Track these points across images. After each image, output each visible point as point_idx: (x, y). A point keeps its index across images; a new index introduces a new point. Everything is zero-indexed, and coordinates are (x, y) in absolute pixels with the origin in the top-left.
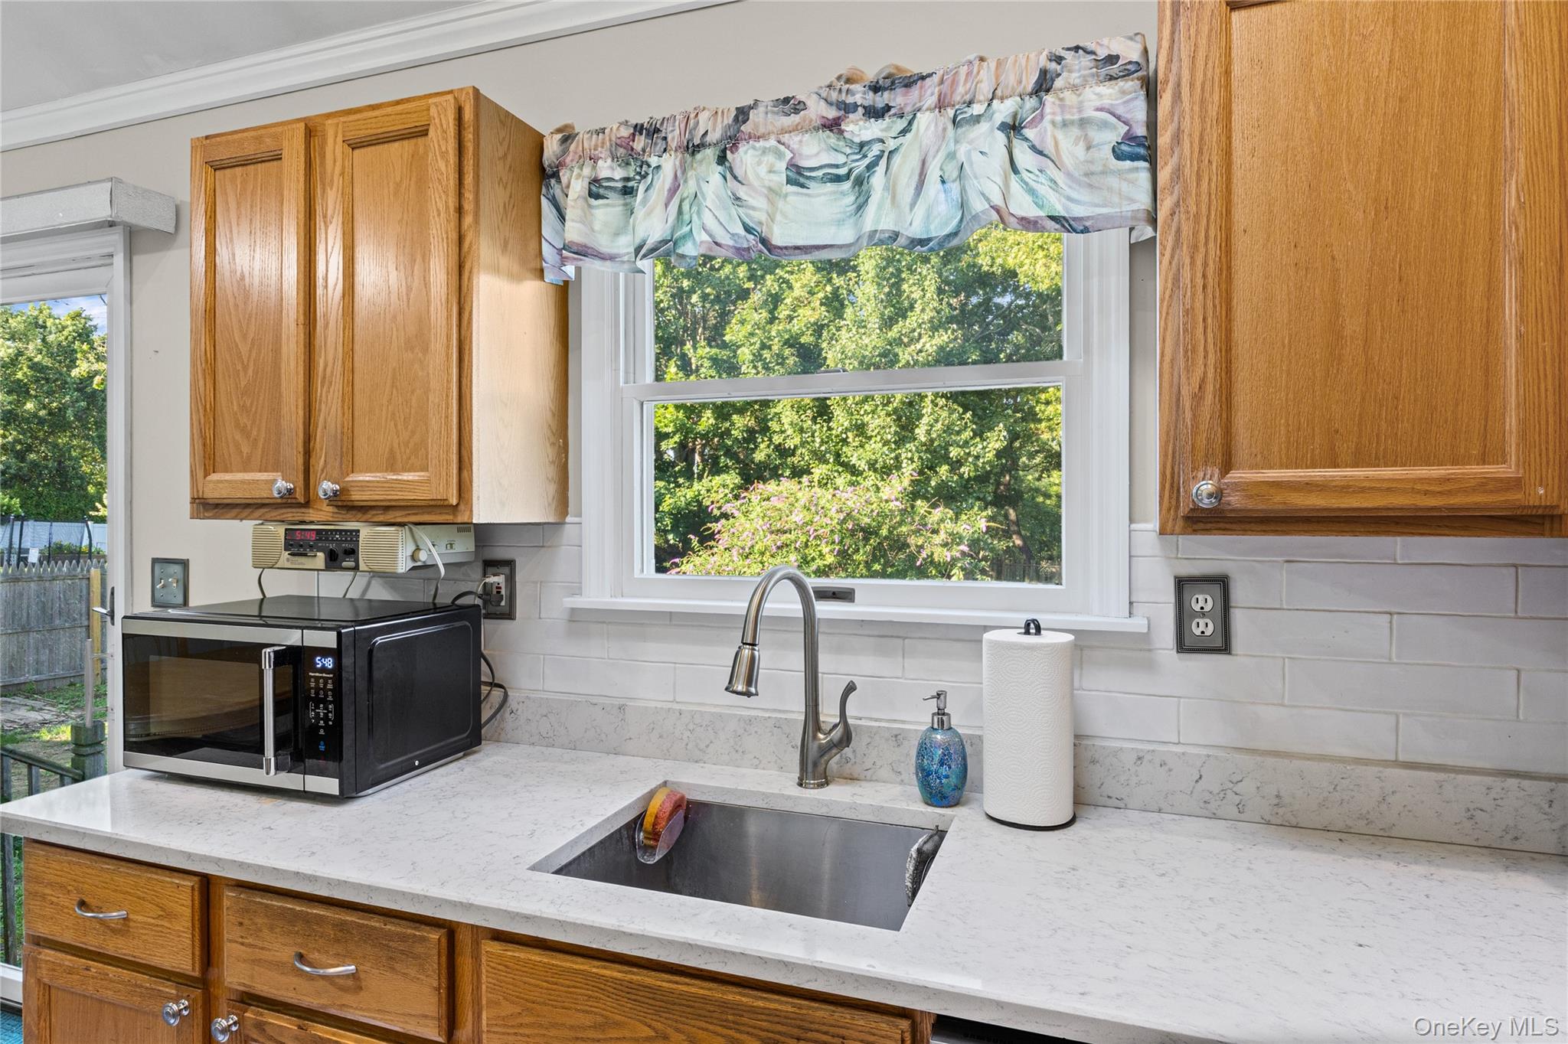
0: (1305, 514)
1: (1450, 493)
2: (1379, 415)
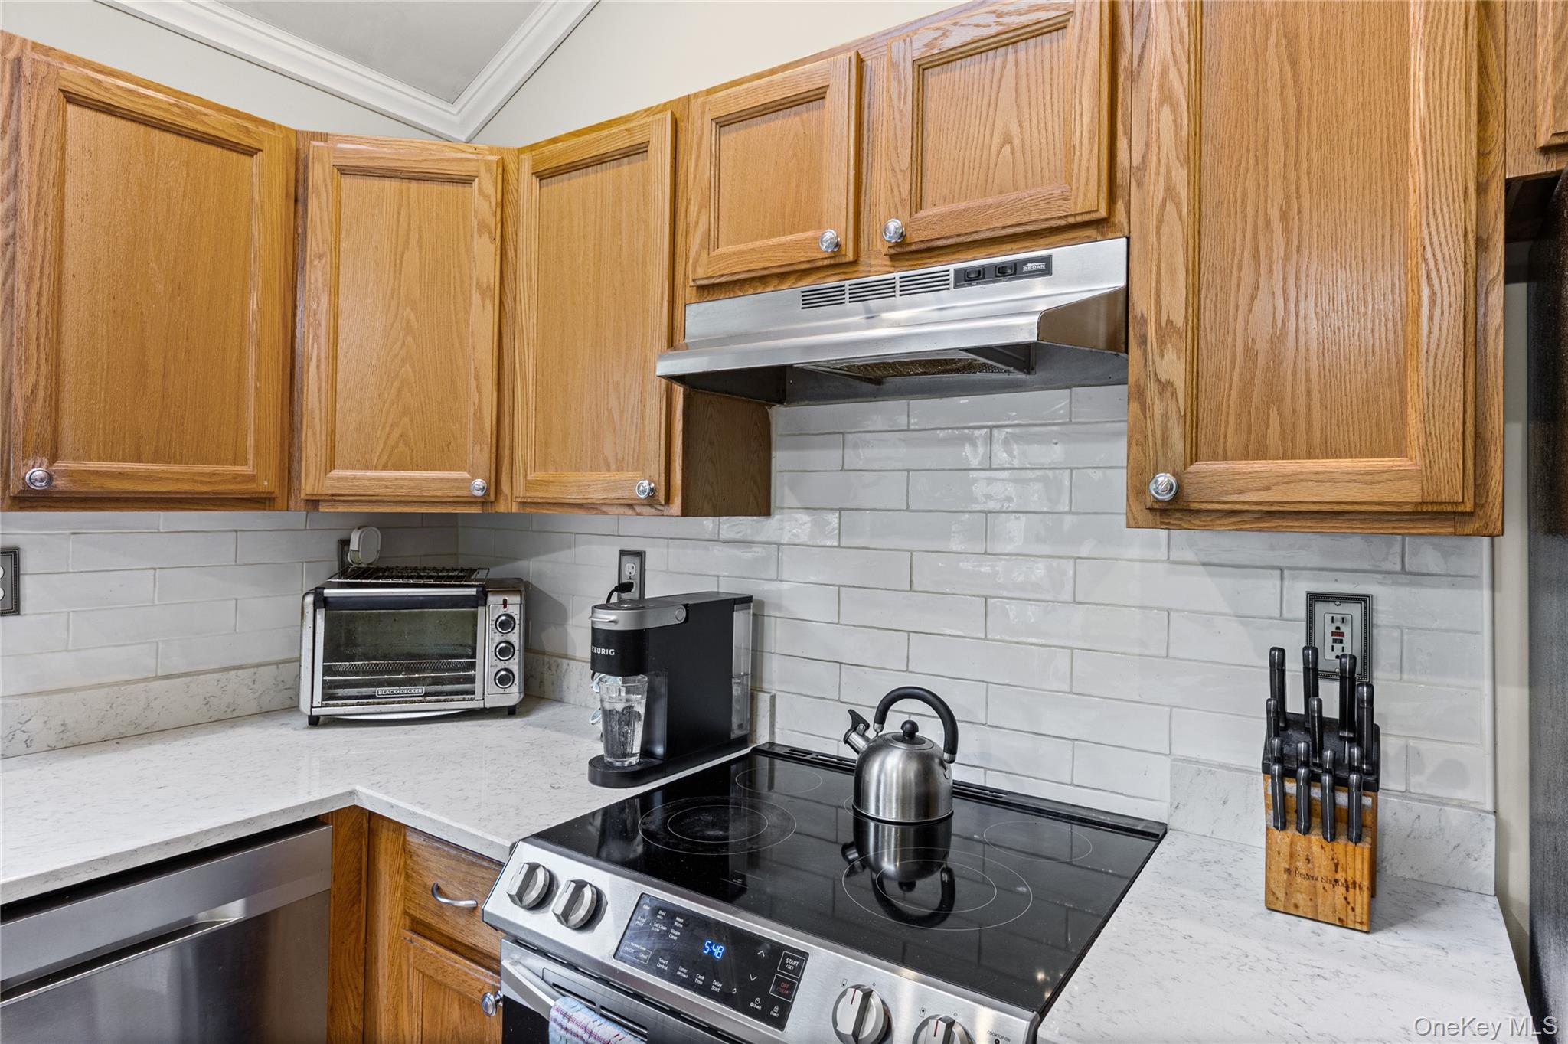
0: (118, 496)
1: (215, 483)
2: (172, 428)
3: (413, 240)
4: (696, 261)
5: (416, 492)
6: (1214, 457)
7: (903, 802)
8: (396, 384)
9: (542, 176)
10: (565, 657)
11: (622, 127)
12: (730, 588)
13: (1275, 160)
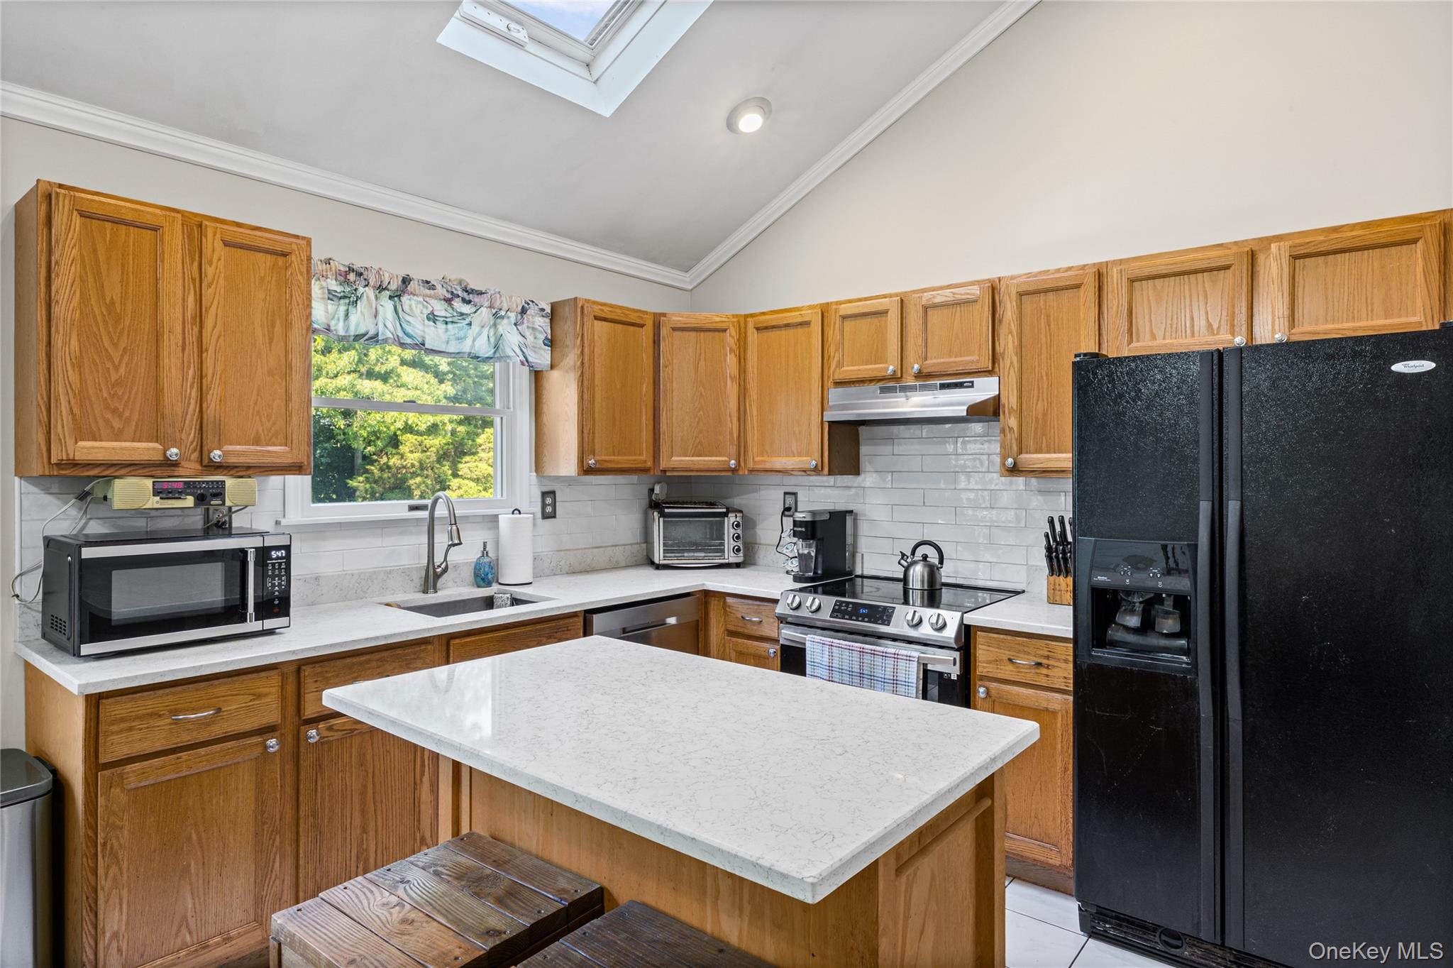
0: (610, 469)
3: (702, 357)
4: (834, 372)
5: (706, 466)
6: (1027, 453)
7: (923, 581)
8: (697, 419)
9: (758, 329)
10: (756, 544)
11: (798, 313)
12: (840, 507)
13: (1044, 356)
